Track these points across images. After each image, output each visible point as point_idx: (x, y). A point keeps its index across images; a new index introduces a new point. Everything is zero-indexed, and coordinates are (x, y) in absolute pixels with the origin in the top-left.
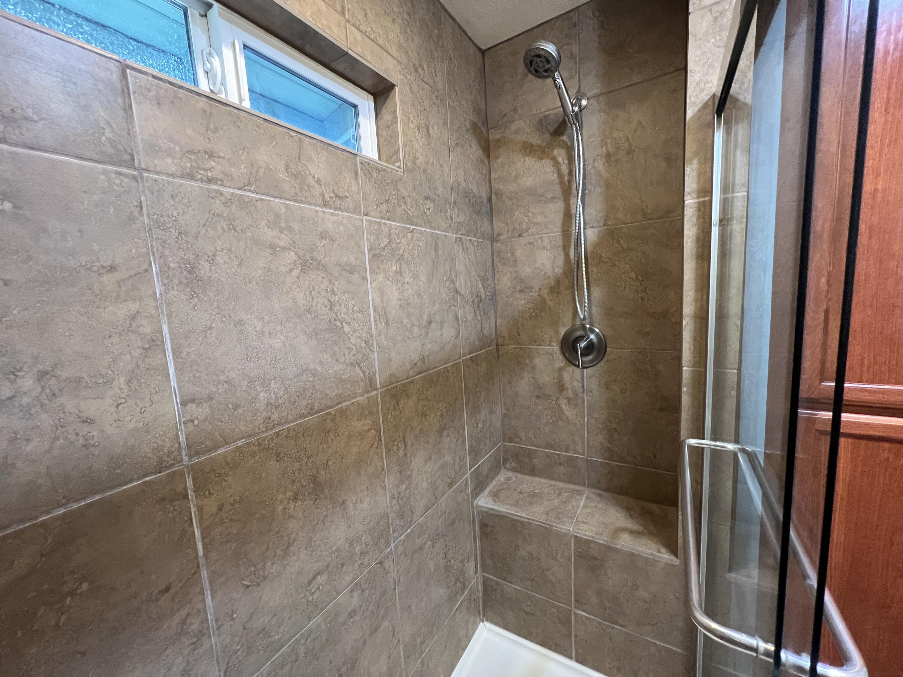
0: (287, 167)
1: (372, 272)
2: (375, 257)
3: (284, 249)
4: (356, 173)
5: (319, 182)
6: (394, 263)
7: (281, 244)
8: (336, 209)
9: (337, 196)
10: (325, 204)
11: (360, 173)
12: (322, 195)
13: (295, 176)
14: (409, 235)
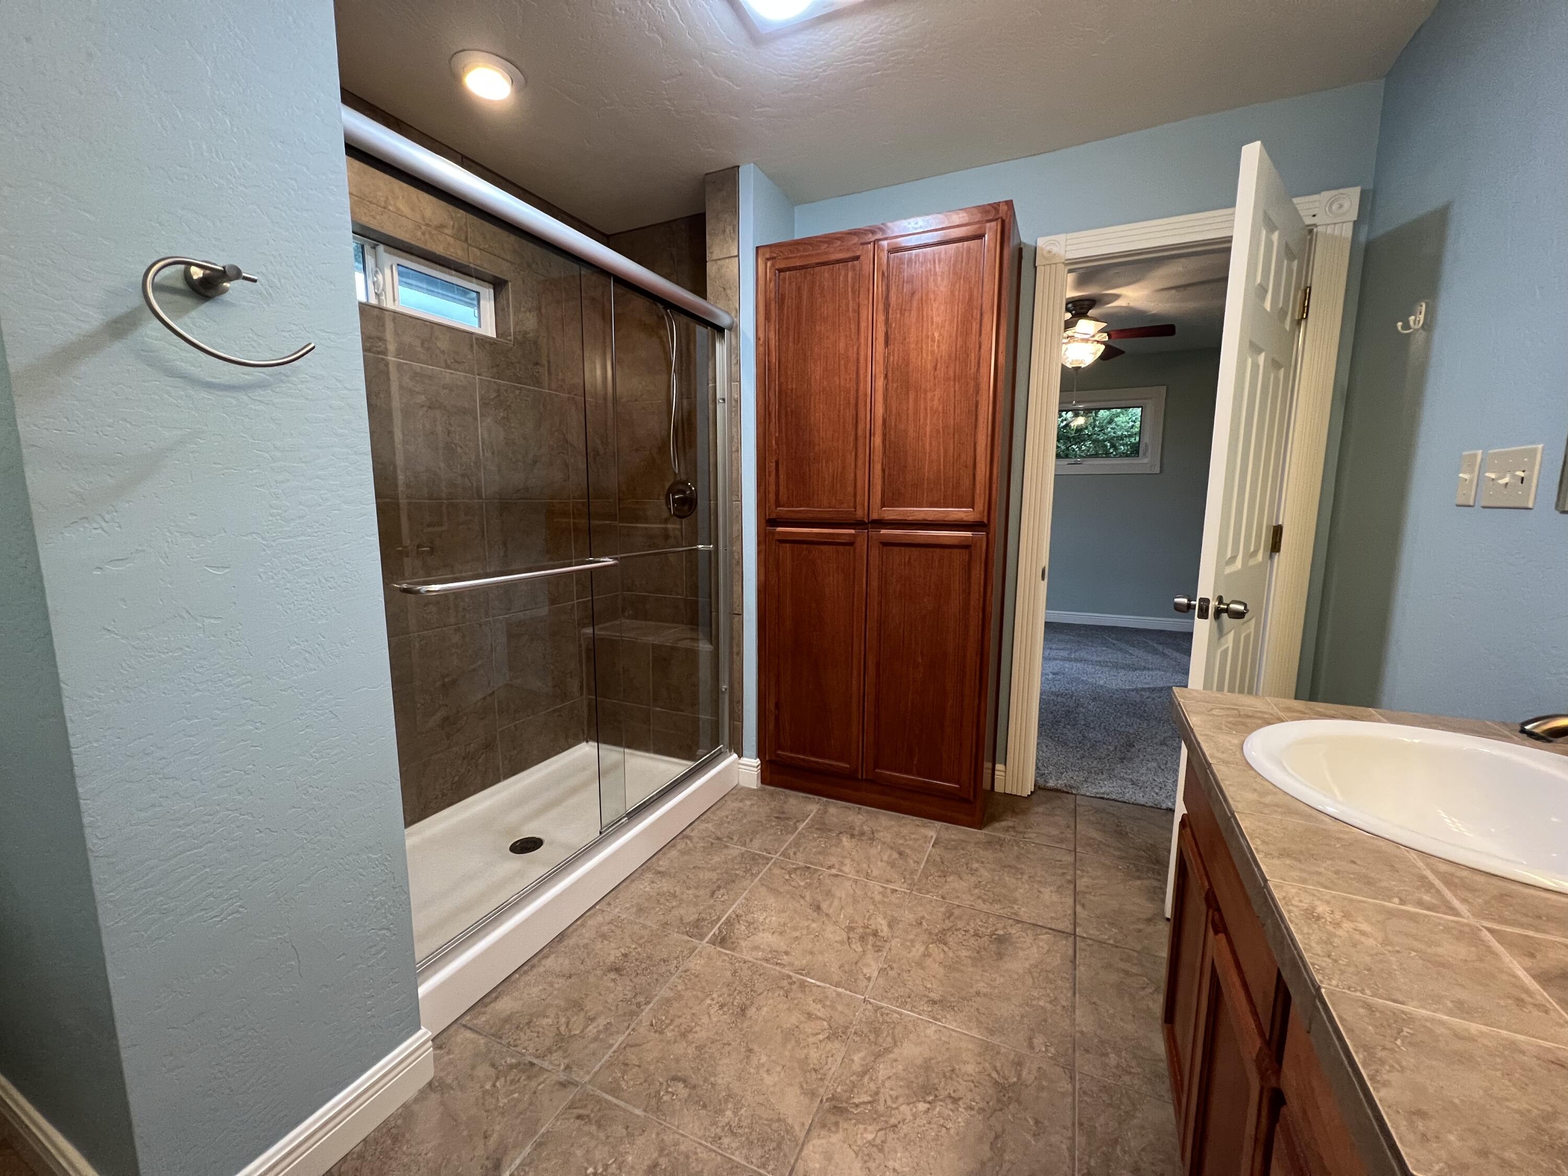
0: (422, 344)
1: (482, 415)
2: (484, 405)
3: (419, 393)
4: (472, 346)
5: (443, 352)
6: (501, 410)
7: (417, 390)
8: (456, 370)
9: (456, 362)
10: (448, 367)
11: (475, 346)
12: (446, 361)
13: (428, 349)
14: (517, 392)
